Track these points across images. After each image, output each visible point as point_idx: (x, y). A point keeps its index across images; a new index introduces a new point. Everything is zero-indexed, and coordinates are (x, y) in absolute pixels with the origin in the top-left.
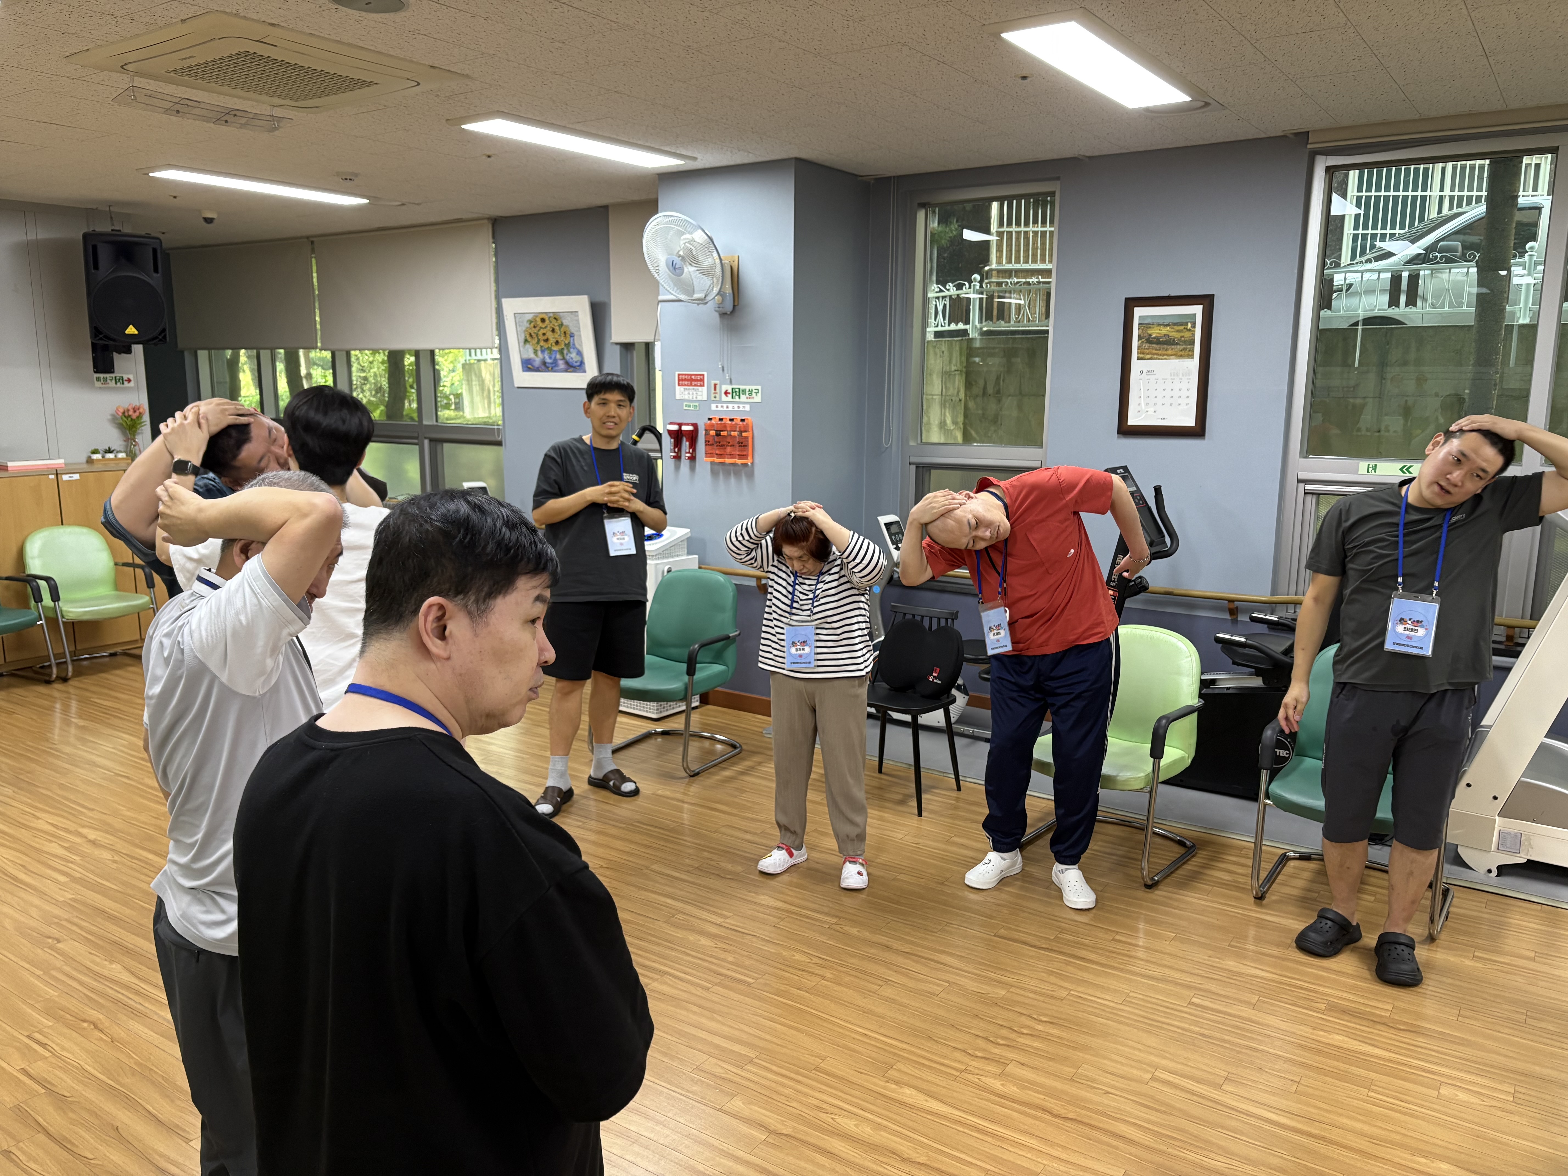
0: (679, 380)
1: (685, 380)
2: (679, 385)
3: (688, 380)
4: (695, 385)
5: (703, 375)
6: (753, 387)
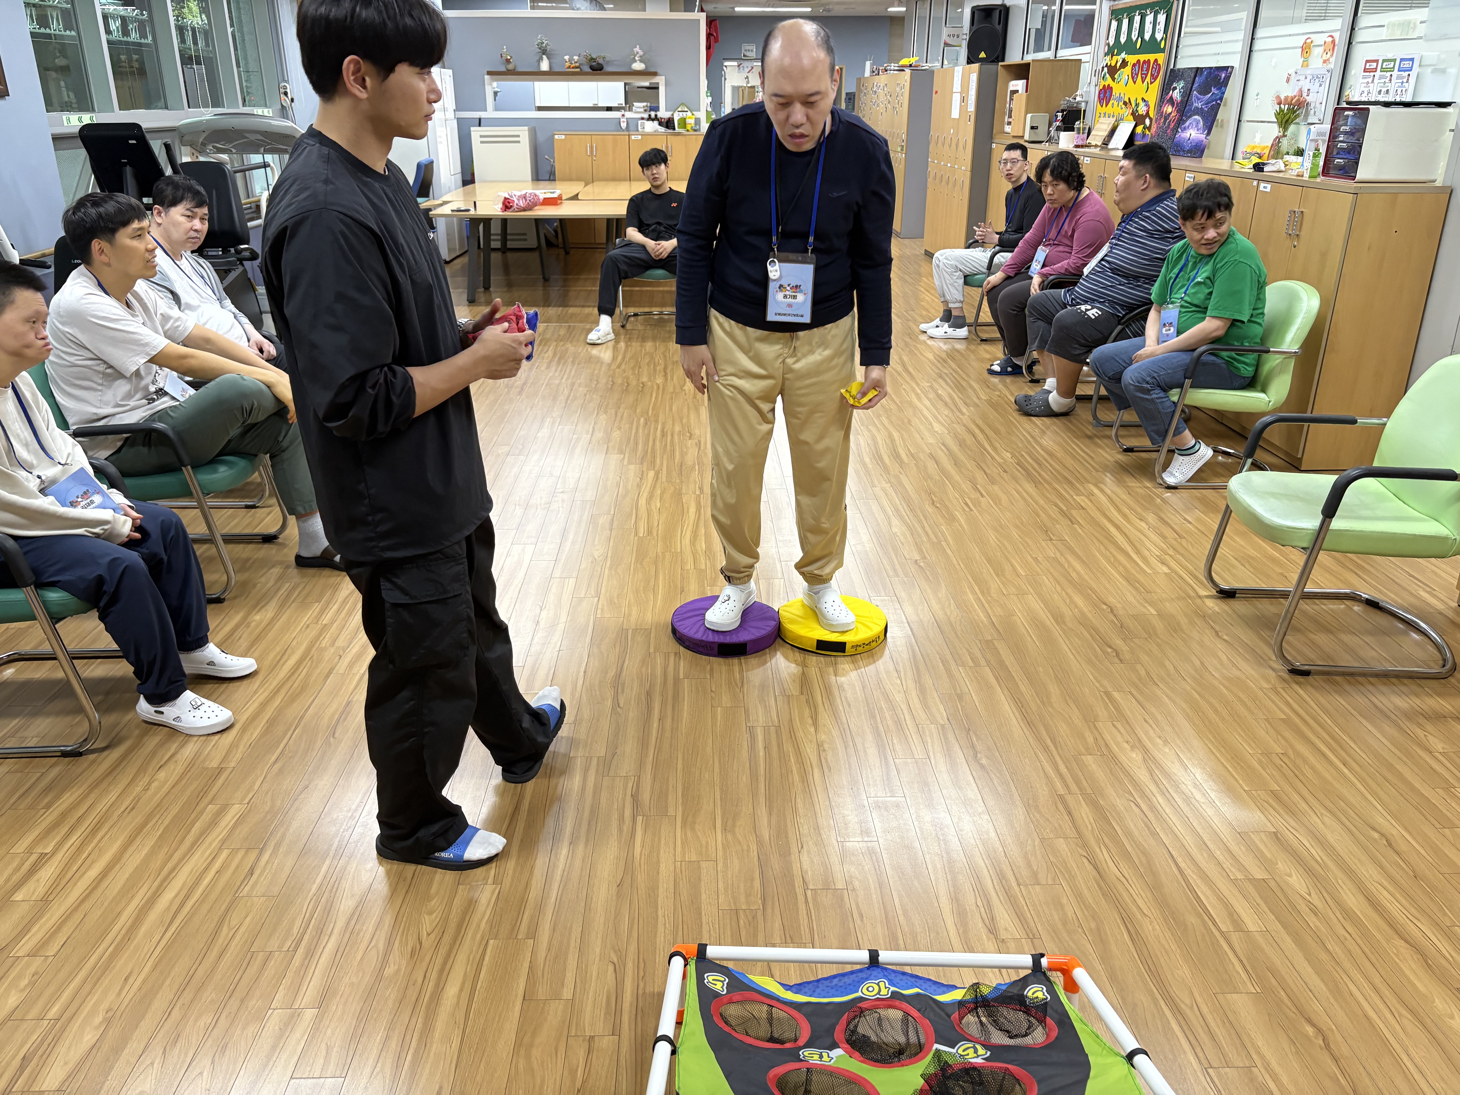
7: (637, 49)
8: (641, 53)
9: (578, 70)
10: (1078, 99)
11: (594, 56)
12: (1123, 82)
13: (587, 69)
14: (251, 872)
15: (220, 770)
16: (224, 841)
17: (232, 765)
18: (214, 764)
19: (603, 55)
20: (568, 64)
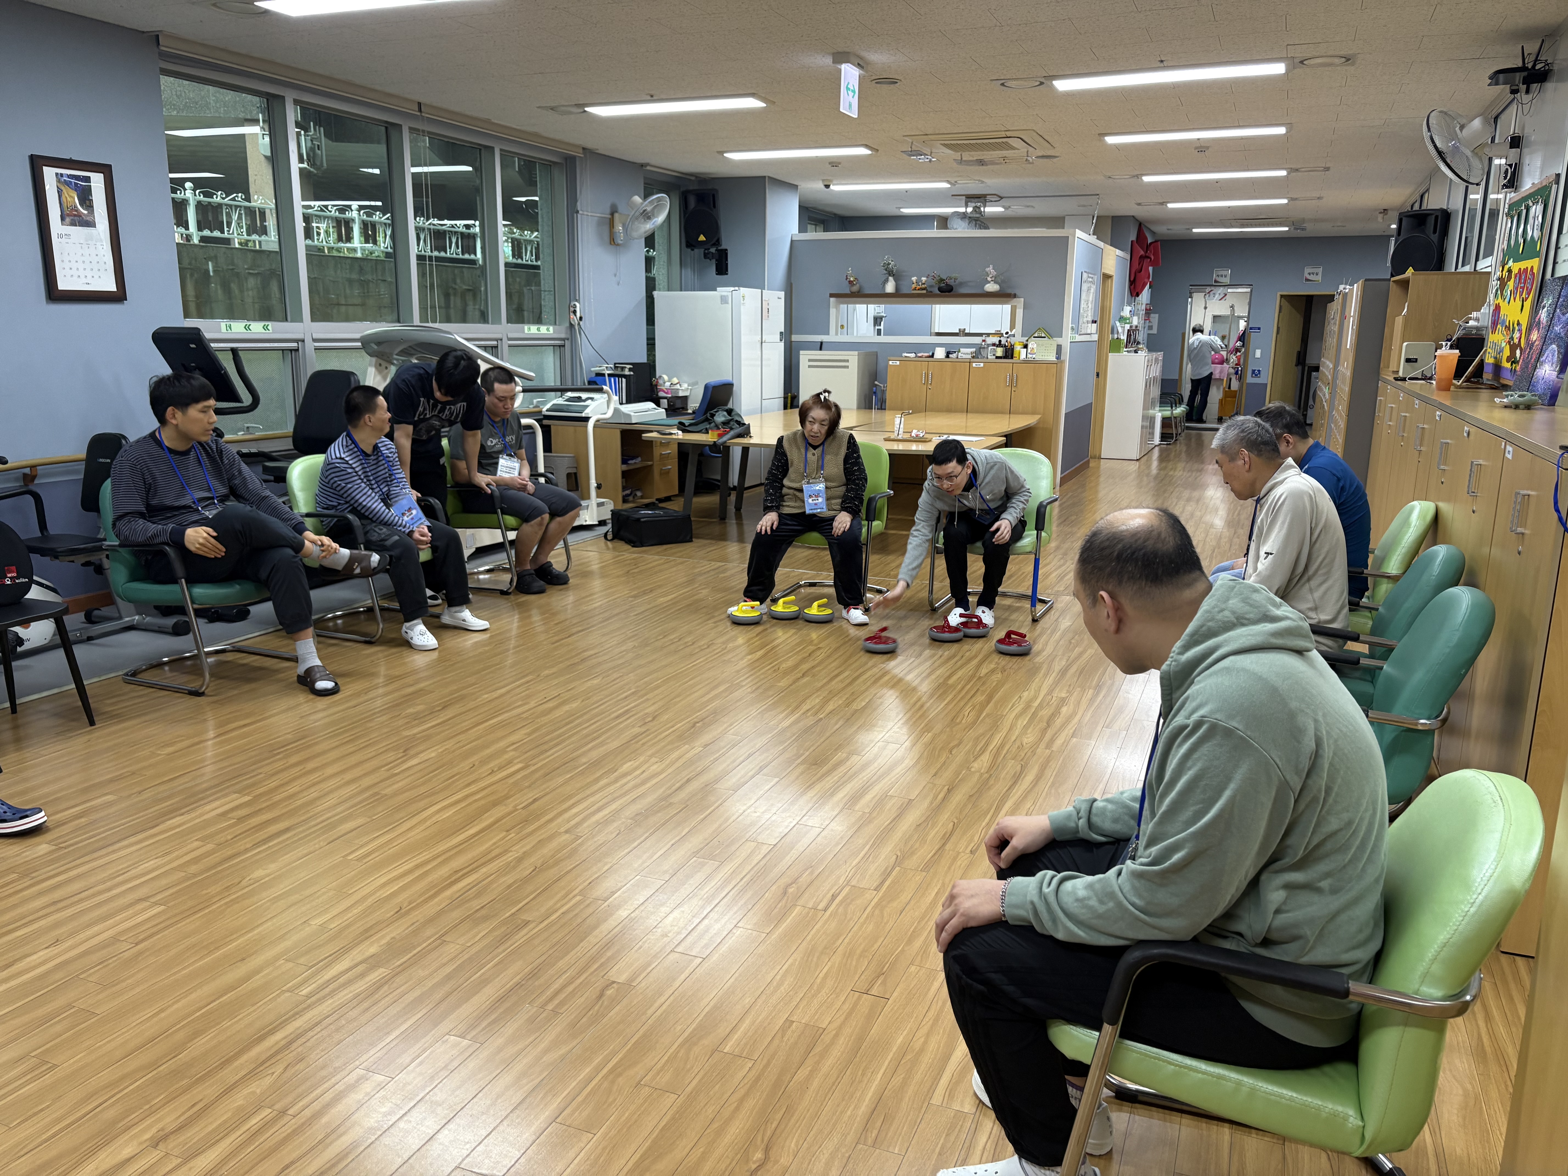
7: (989, 269)
8: (994, 273)
10: (1472, 323)
11: (945, 277)
12: (1507, 300)
13: (935, 291)
19: (954, 275)
20: (914, 286)
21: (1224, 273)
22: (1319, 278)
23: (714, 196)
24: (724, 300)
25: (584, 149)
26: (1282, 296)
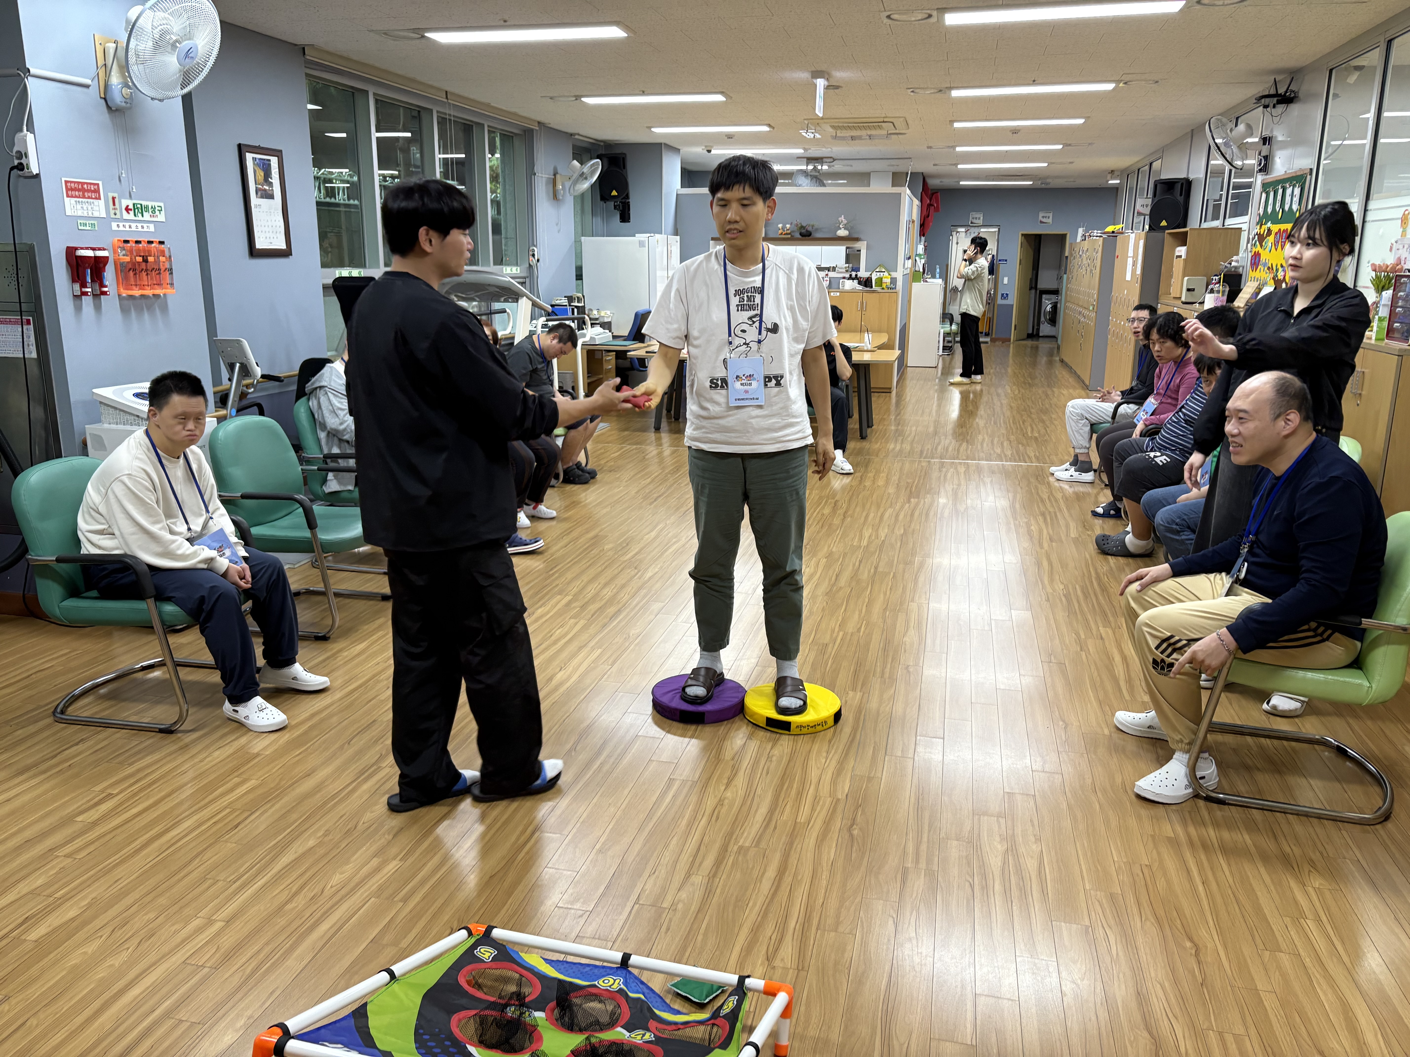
0: (67, 190)
1: (75, 189)
2: (68, 196)
3: (79, 190)
4: (89, 198)
5: (98, 185)
6: (156, 204)
7: (842, 218)
8: (845, 222)
9: (789, 236)
10: (1234, 264)
11: (804, 225)
12: (1268, 250)
13: (798, 235)
14: (236, 826)
15: (258, 755)
16: (231, 803)
17: (267, 753)
18: (256, 751)
19: (812, 223)
20: (780, 232)
21: (978, 216)
22: (1050, 220)
23: (624, 159)
24: (641, 244)
25: (539, 123)
26: (1022, 235)
